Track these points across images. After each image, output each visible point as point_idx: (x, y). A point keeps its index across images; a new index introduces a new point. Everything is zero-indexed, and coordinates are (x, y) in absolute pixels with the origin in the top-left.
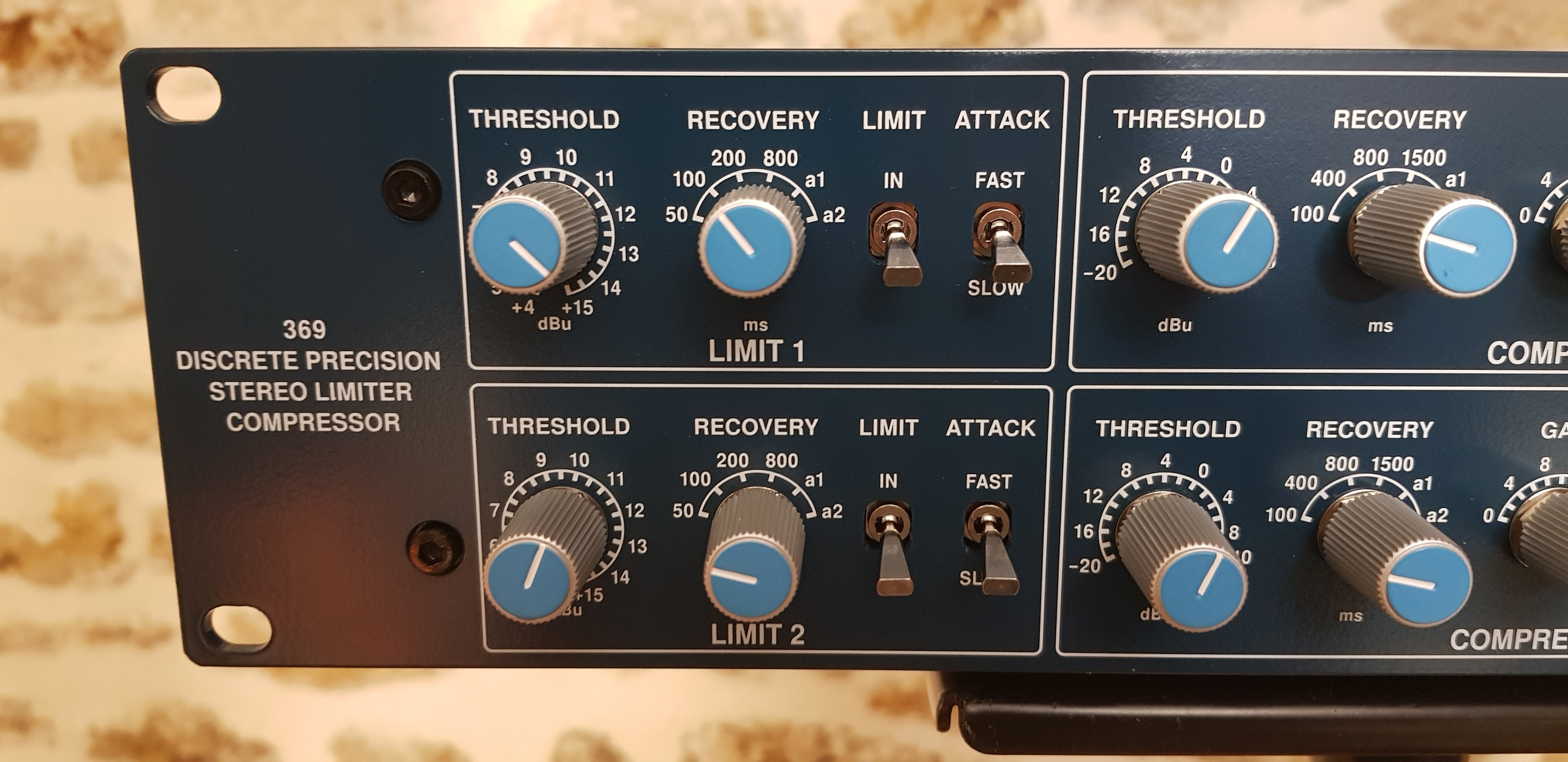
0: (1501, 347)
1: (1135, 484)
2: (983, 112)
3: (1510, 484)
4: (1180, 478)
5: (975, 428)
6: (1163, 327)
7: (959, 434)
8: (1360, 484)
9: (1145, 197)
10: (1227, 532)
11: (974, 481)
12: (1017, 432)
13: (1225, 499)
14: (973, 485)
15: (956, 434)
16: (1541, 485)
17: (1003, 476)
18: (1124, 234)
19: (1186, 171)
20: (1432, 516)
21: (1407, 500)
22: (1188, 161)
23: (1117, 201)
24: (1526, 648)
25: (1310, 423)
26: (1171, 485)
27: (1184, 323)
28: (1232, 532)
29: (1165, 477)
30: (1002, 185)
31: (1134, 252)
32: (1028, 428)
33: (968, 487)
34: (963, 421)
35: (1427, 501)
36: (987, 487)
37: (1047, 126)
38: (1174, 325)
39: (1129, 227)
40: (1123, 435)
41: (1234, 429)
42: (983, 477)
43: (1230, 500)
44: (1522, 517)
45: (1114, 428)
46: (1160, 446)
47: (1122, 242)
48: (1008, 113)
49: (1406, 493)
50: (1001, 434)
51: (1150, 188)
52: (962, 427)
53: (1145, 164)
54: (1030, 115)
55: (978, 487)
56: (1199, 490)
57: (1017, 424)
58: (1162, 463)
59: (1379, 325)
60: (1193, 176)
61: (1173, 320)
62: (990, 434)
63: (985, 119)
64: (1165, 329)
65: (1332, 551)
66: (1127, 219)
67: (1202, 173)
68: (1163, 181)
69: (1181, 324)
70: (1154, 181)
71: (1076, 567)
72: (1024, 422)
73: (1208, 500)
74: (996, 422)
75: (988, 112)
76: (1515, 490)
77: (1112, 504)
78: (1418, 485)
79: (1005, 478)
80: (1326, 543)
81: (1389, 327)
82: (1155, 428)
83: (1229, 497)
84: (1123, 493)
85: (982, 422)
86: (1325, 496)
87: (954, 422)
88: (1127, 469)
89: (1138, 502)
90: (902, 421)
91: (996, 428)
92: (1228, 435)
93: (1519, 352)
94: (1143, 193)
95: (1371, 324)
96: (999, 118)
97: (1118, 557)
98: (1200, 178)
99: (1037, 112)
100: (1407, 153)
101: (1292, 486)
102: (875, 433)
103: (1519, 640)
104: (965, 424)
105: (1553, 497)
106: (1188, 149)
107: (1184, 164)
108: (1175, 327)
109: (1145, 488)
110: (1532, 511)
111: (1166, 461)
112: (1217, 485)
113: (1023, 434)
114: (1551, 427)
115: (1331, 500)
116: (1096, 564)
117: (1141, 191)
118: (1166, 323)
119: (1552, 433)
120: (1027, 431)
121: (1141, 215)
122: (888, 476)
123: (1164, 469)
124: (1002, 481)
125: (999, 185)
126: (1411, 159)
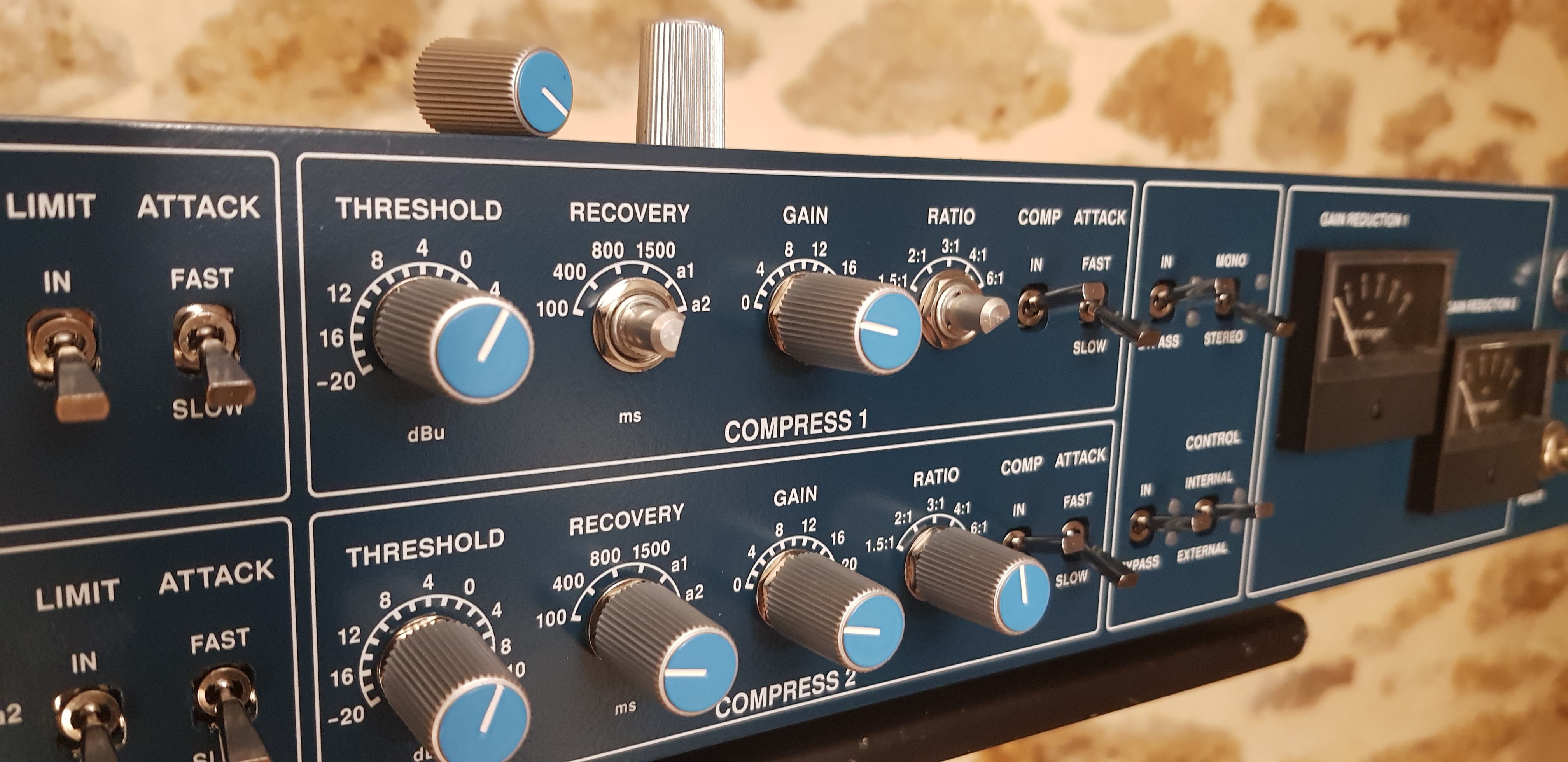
0: (735, 426)
1: (396, 614)
2: (173, 197)
3: (752, 554)
4: (445, 599)
5: (196, 579)
6: (413, 437)
7: (176, 589)
8: (624, 574)
9: (380, 294)
10: (498, 647)
11: (201, 644)
12: (251, 577)
13: (494, 613)
14: (200, 650)
15: (172, 590)
16: (777, 550)
17: (238, 631)
18: (360, 337)
19: (423, 266)
20: (690, 595)
21: (667, 584)
22: (425, 255)
23: (349, 300)
24: (778, 703)
25: (573, 521)
26: (436, 609)
27: (436, 431)
28: (504, 646)
29: (428, 600)
30: (206, 284)
31: (372, 357)
32: (265, 569)
33: (194, 651)
34: (179, 573)
35: (684, 581)
36: (218, 648)
37: (257, 215)
38: (425, 433)
39: (367, 329)
40: (378, 561)
41: (497, 538)
42: (212, 636)
43: (499, 613)
44: (766, 582)
45: (367, 555)
46: (420, 567)
47: (359, 345)
48: (206, 199)
49: (665, 576)
50: (231, 582)
51: (384, 285)
52: (180, 581)
53: (377, 259)
54: (234, 201)
55: (207, 650)
56: (465, 608)
57: (250, 566)
58: (425, 585)
59: (628, 416)
60: (431, 271)
61: (423, 428)
62: (217, 584)
63: (177, 206)
64: (416, 439)
65: (604, 649)
66: (362, 320)
67: (440, 268)
68: (398, 277)
69: (433, 432)
70: (388, 276)
71: (336, 720)
72: (258, 563)
73: (476, 617)
74: (223, 569)
75: (181, 197)
76: (757, 557)
77: (373, 641)
78: (676, 567)
79: (240, 634)
80: (599, 641)
81: (638, 417)
82: (414, 549)
83: (497, 612)
84: (383, 626)
85: (205, 571)
86: (592, 592)
87: (168, 576)
88: (385, 599)
89: (402, 635)
90: (96, 585)
91: (224, 576)
92: (492, 545)
93: (750, 430)
94: (378, 291)
95: (621, 415)
96: (195, 206)
97: (384, 701)
98: (439, 273)
99: (243, 199)
100: (640, 246)
101: (559, 587)
102: (60, 604)
103: (772, 696)
104: (183, 577)
105: (789, 560)
106: (424, 242)
107: (420, 258)
108: (427, 436)
109: (407, 616)
110: (773, 575)
111: (429, 583)
112: (483, 600)
113: (259, 578)
114: (781, 495)
115: (598, 593)
116: (359, 712)
117: (374, 288)
118: (416, 433)
119: (782, 501)
120: (263, 575)
121: (379, 316)
122: (83, 657)
123: (427, 592)
124: (238, 637)
125: (203, 284)
126: (644, 251)
